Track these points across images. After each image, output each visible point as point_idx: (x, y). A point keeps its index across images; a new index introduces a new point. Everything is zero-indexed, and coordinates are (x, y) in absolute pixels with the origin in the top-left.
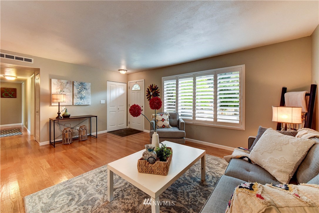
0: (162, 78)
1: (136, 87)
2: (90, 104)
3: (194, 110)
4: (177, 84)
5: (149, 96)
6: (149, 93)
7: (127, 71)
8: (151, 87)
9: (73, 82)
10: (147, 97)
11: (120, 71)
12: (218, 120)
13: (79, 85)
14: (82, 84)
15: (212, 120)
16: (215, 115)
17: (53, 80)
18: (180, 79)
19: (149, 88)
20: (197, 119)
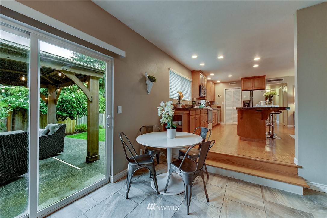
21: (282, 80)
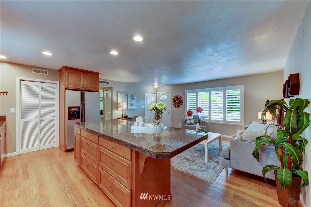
0: (185, 91)
1: (164, 97)
2: (136, 109)
3: (210, 113)
4: (197, 96)
5: (175, 103)
6: (175, 101)
7: (158, 85)
8: (177, 97)
9: (128, 95)
10: (173, 104)
11: (154, 86)
12: (226, 120)
13: (131, 96)
14: (132, 96)
15: (223, 120)
16: (225, 116)
17: (118, 94)
18: (199, 92)
19: (175, 98)
20: (211, 119)
21: (108, 83)
